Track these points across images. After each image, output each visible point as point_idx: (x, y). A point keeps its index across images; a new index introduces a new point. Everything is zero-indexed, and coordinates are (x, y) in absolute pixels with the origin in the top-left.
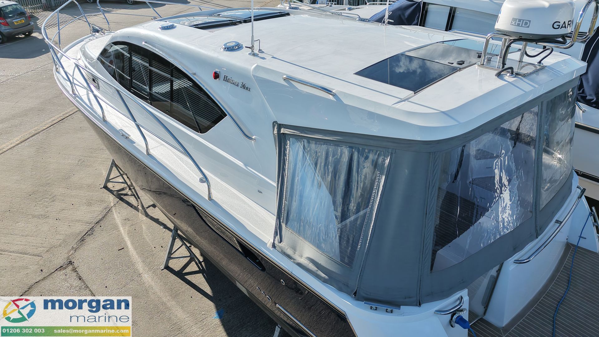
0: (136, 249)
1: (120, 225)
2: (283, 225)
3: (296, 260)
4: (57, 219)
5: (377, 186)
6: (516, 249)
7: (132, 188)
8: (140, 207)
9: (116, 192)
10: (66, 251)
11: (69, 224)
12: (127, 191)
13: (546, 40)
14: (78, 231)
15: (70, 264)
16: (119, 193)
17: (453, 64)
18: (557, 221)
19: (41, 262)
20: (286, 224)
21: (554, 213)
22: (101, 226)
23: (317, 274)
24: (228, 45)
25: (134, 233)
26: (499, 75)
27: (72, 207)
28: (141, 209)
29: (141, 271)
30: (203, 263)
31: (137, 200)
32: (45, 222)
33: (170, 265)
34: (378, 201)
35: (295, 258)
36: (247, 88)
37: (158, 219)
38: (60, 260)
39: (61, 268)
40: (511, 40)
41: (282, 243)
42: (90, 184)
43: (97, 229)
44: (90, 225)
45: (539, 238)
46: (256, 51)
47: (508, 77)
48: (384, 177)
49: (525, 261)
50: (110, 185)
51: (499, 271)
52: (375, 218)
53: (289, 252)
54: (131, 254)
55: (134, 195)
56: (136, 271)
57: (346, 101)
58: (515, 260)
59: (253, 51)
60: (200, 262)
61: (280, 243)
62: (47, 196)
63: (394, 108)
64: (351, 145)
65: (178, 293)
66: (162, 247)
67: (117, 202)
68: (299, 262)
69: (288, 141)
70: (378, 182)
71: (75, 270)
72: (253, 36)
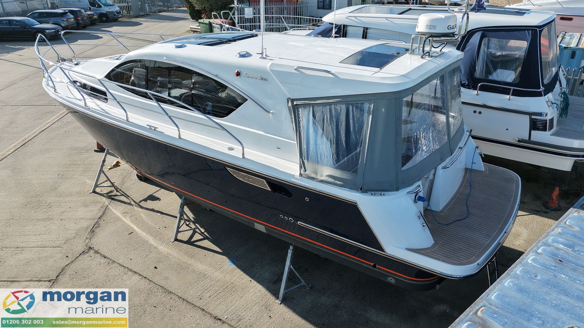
0: (144, 231)
1: (122, 217)
2: (306, 161)
3: (318, 179)
4: (61, 220)
5: (367, 123)
6: (442, 160)
7: (119, 190)
8: (132, 203)
9: (105, 194)
10: (82, 241)
11: (75, 222)
12: (115, 193)
13: (444, 36)
14: (85, 226)
15: (90, 249)
16: (109, 195)
17: (394, 54)
18: (460, 148)
19: (63, 251)
20: (308, 160)
21: (458, 143)
22: (104, 220)
23: (335, 183)
24: (241, 53)
25: (137, 221)
26: (422, 57)
27: (71, 209)
28: (135, 204)
29: (155, 245)
30: (205, 233)
31: (128, 198)
32: (51, 223)
33: (178, 238)
34: (369, 131)
35: (317, 178)
36: (265, 79)
37: (153, 209)
38: (80, 246)
39: (84, 253)
40: (426, 37)
41: (306, 172)
42: (79, 191)
43: (101, 222)
44: (94, 220)
45: (453, 155)
46: (264, 56)
47: (427, 58)
48: (371, 116)
49: (448, 167)
50: (98, 190)
51: (434, 175)
52: (368, 142)
53: (313, 175)
54: (141, 235)
55: (123, 195)
56: (151, 245)
57: (341, 77)
58: (442, 167)
59: (262, 56)
60: (203, 233)
61: (305, 172)
62: (43, 204)
63: (373, 77)
64: (346, 103)
65: (193, 254)
66: (165, 227)
67: (110, 202)
68: (321, 179)
69: (300, 109)
70: (367, 121)
71: (97, 252)
72: (262, 46)
